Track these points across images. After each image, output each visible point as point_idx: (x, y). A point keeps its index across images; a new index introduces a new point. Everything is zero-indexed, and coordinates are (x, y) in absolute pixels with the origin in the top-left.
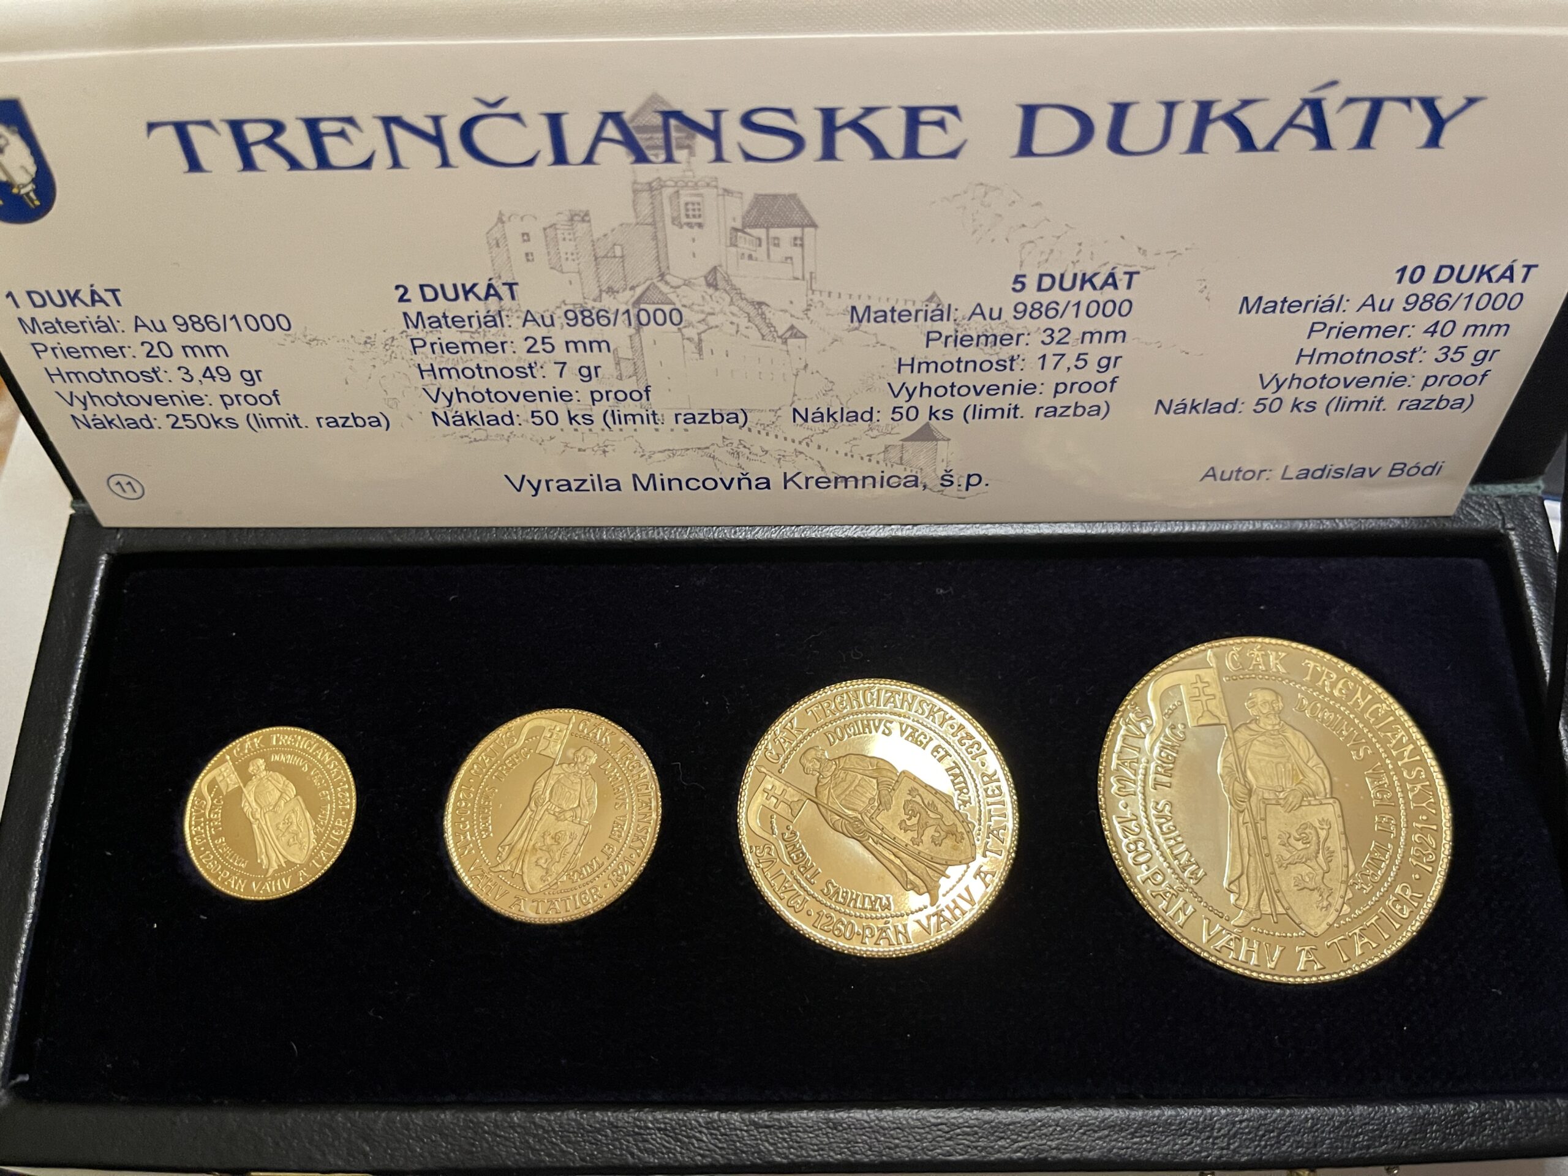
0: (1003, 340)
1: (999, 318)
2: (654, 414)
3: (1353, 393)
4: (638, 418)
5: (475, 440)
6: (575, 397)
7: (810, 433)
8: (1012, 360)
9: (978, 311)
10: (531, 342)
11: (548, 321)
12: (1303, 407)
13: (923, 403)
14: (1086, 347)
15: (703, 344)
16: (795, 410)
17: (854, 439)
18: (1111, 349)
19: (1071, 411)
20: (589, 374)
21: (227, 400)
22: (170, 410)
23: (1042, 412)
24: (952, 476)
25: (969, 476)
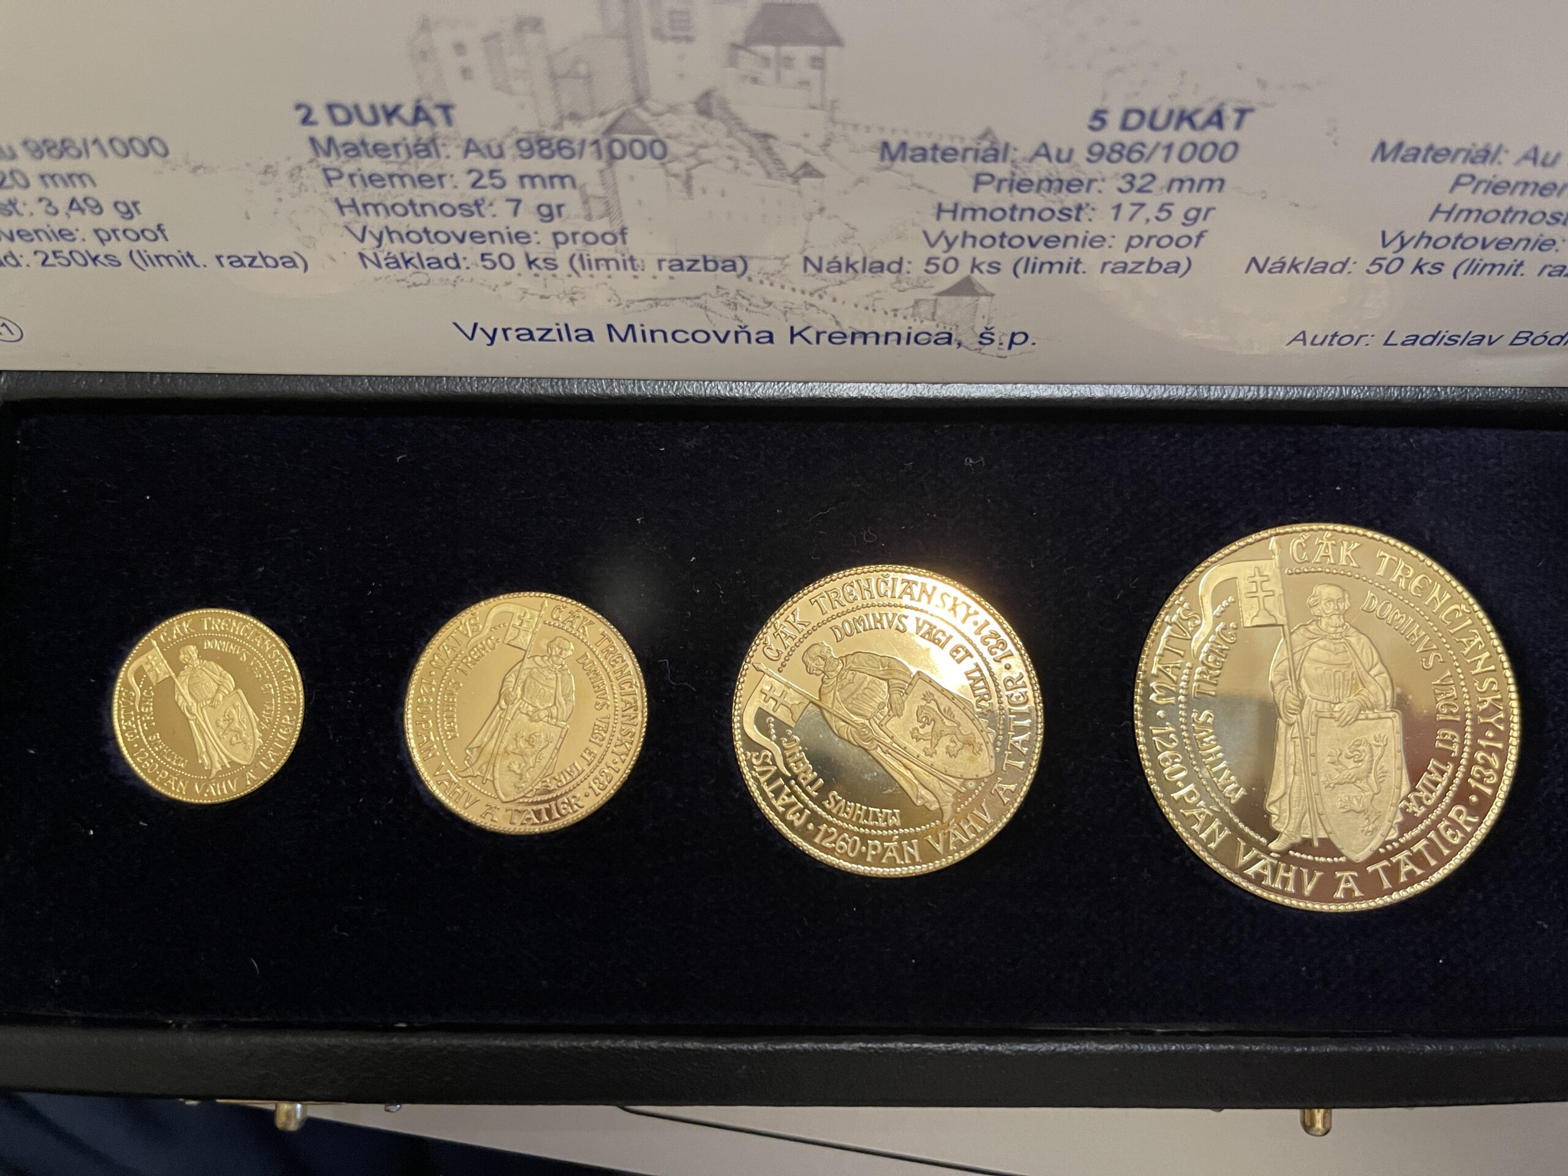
0: (1069, 186)
1: (1068, 160)
2: (632, 259)
3: (1492, 255)
4: (612, 264)
5: (415, 284)
6: (534, 239)
7: (824, 284)
8: (1079, 208)
9: (1043, 151)
10: (475, 175)
11: (495, 152)
12: (1425, 269)
13: (965, 254)
14: (1173, 196)
15: (694, 183)
16: (807, 259)
17: (878, 292)
18: (1202, 199)
19: (1143, 268)
20: (548, 213)
21: (103, 235)
22: (36, 245)
23: (1109, 267)
24: (992, 334)
25: (1014, 335)
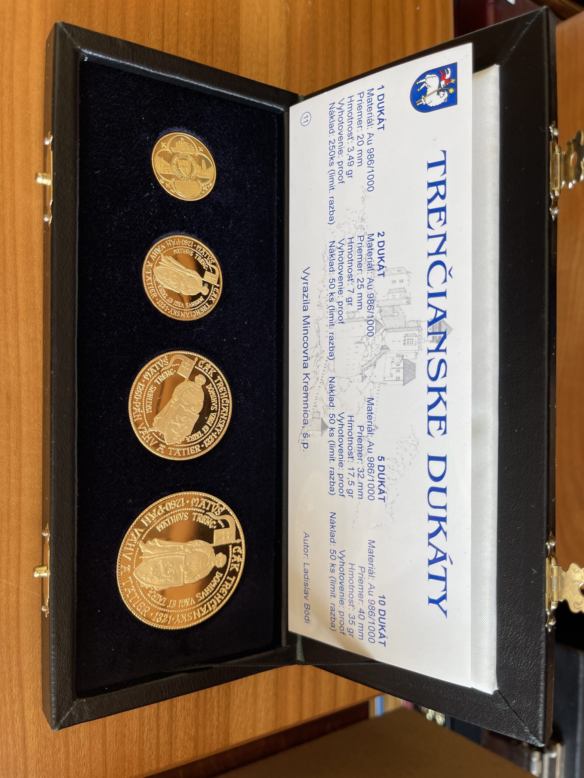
0: (360, 453)
1: (368, 452)
2: (333, 325)
3: (338, 586)
4: (332, 319)
5: (324, 257)
6: (340, 296)
7: (325, 383)
8: (352, 458)
9: (371, 444)
10: (362, 280)
11: (369, 287)
12: (332, 568)
13: (336, 425)
14: (357, 484)
15: (360, 344)
16: (334, 378)
17: (323, 400)
18: (356, 494)
19: (332, 480)
20: (349, 301)
21: (340, 164)
22: (337, 141)
23: (332, 470)
24: (307, 437)
25: (307, 444)
